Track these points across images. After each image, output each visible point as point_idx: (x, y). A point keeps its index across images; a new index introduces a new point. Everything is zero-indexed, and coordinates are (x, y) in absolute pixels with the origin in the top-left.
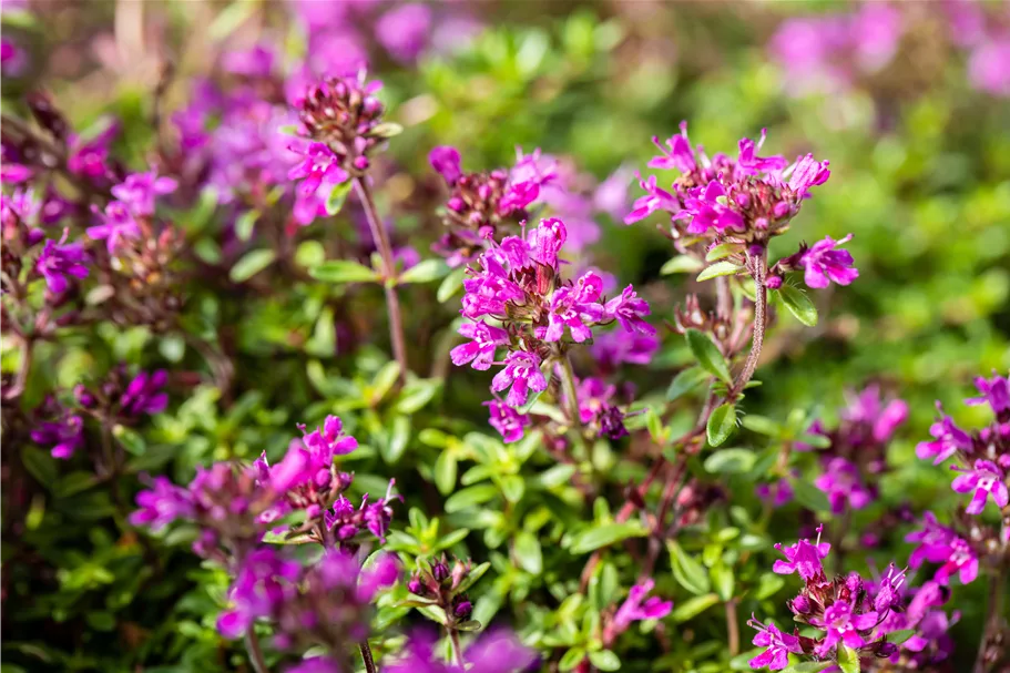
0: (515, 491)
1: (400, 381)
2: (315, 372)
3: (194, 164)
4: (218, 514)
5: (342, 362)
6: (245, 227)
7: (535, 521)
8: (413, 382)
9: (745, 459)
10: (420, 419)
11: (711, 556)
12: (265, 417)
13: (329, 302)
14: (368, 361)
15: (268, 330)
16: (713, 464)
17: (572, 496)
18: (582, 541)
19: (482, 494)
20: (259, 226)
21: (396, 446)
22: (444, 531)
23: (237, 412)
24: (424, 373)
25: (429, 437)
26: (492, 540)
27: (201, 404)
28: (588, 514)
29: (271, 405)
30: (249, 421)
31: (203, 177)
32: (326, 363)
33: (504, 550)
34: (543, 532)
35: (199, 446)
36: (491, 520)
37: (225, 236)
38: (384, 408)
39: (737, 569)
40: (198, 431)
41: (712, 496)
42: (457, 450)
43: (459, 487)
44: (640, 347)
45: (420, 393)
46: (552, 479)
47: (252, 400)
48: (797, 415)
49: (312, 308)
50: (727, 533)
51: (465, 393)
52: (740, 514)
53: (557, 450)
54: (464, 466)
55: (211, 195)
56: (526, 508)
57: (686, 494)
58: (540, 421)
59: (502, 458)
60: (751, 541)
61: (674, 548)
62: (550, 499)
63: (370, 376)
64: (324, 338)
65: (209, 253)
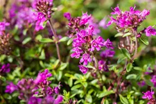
0: (86, 85)
1: (60, 63)
2: (41, 63)
3: (13, 21)
4: (24, 89)
5: (47, 60)
6: (25, 33)
7: (90, 92)
8: (62, 64)
9: (135, 76)
10: (64, 71)
11: (129, 97)
12: (31, 73)
13: (43, 48)
14: (52, 60)
15: (31, 55)
16: (128, 77)
17: (98, 86)
18: (101, 95)
19: (78, 86)
20: (28, 32)
21: (60, 77)
22: (71, 95)
23: (25, 72)
24: (65, 62)
25: (66, 75)
26: (81, 96)
27: (17, 71)
28: (102, 90)
29: (32, 71)
30: (28, 74)
31: (15, 23)
32: (43, 61)
33: (84, 98)
34: (92, 94)
35: (17, 80)
36: (81, 92)
37: (21, 35)
38: (56, 69)
39: (134, 100)
40: (17, 77)
41: (128, 84)
42: (72, 77)
43: (73, 85)
44: (111, 53)
45: (64, 66)
46: (93, 82)
47: (28, 69)
48: (145, 66)
49: (40, 49)
50: (132, 92)
51: (73, 67)
52: (134, 88)
53: (94, 76)
54: (74, 81)
55: (17, 27)
56: (88, 89)
57: (122, 84)
58: (90, 69)
59: (82, 78)
60: (137, 93)
61: (120, 95)
62: (93, 87)
63: (53, 63)
64: (43, 56)
65: (17, 39)
